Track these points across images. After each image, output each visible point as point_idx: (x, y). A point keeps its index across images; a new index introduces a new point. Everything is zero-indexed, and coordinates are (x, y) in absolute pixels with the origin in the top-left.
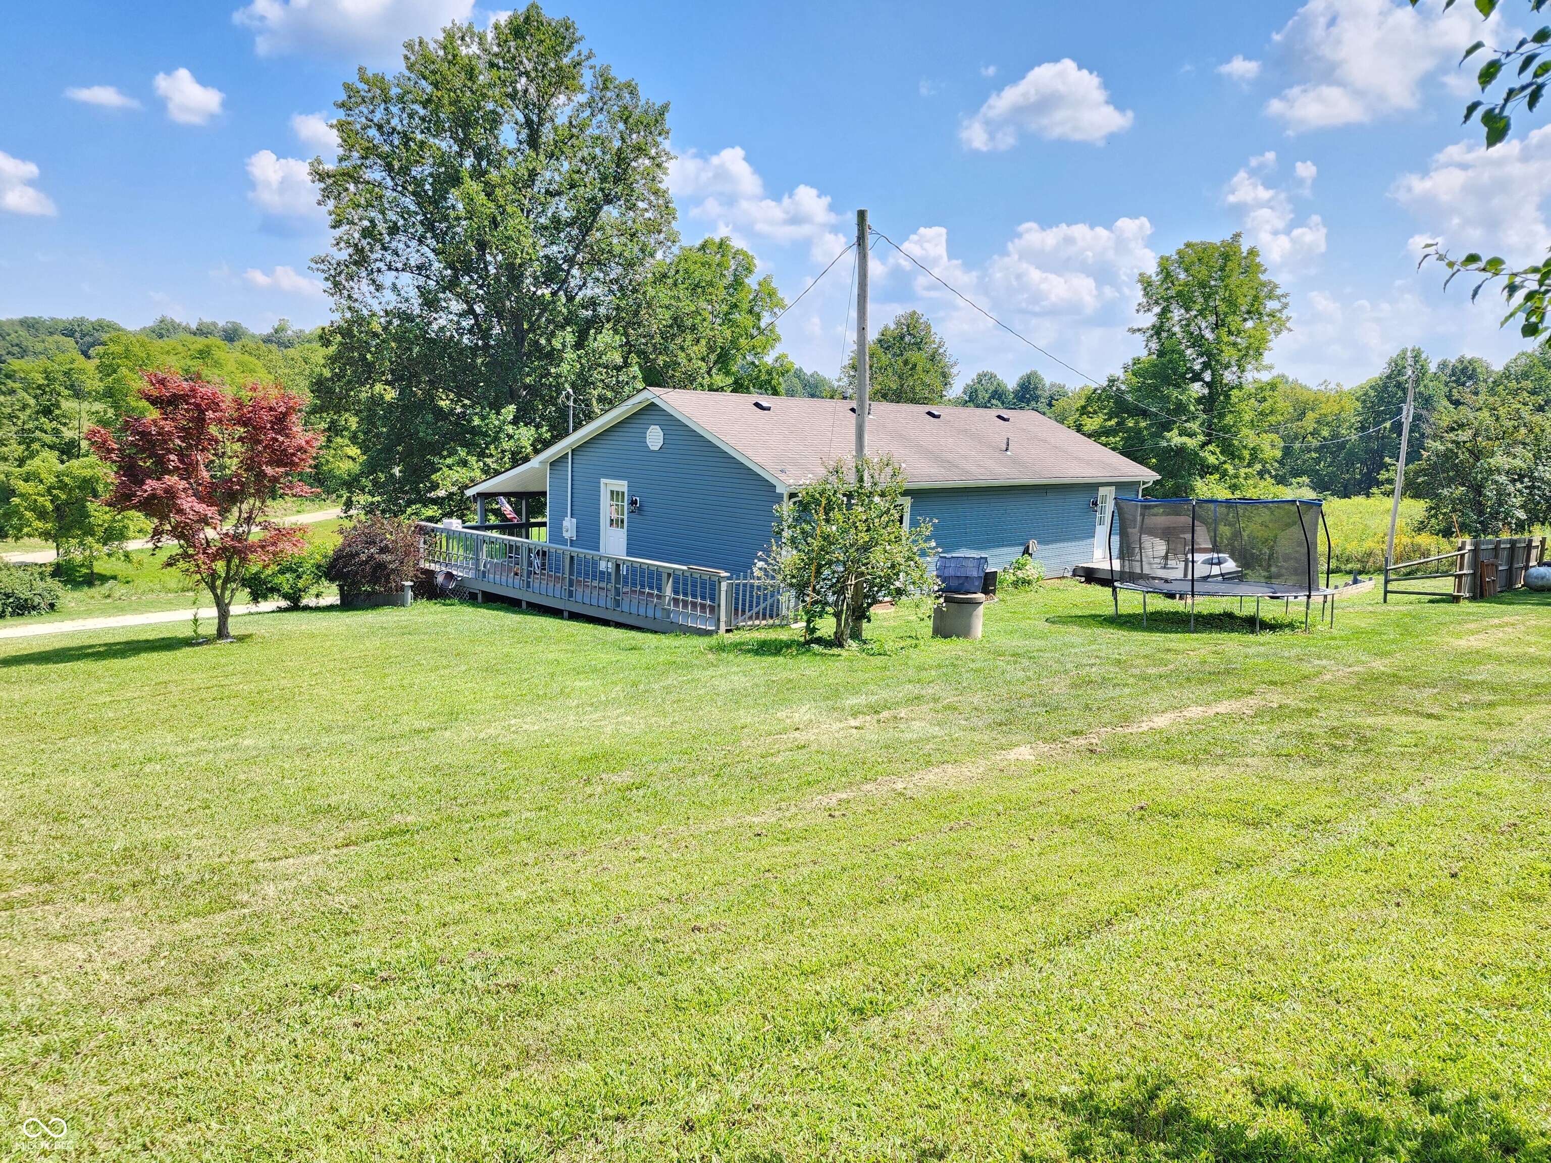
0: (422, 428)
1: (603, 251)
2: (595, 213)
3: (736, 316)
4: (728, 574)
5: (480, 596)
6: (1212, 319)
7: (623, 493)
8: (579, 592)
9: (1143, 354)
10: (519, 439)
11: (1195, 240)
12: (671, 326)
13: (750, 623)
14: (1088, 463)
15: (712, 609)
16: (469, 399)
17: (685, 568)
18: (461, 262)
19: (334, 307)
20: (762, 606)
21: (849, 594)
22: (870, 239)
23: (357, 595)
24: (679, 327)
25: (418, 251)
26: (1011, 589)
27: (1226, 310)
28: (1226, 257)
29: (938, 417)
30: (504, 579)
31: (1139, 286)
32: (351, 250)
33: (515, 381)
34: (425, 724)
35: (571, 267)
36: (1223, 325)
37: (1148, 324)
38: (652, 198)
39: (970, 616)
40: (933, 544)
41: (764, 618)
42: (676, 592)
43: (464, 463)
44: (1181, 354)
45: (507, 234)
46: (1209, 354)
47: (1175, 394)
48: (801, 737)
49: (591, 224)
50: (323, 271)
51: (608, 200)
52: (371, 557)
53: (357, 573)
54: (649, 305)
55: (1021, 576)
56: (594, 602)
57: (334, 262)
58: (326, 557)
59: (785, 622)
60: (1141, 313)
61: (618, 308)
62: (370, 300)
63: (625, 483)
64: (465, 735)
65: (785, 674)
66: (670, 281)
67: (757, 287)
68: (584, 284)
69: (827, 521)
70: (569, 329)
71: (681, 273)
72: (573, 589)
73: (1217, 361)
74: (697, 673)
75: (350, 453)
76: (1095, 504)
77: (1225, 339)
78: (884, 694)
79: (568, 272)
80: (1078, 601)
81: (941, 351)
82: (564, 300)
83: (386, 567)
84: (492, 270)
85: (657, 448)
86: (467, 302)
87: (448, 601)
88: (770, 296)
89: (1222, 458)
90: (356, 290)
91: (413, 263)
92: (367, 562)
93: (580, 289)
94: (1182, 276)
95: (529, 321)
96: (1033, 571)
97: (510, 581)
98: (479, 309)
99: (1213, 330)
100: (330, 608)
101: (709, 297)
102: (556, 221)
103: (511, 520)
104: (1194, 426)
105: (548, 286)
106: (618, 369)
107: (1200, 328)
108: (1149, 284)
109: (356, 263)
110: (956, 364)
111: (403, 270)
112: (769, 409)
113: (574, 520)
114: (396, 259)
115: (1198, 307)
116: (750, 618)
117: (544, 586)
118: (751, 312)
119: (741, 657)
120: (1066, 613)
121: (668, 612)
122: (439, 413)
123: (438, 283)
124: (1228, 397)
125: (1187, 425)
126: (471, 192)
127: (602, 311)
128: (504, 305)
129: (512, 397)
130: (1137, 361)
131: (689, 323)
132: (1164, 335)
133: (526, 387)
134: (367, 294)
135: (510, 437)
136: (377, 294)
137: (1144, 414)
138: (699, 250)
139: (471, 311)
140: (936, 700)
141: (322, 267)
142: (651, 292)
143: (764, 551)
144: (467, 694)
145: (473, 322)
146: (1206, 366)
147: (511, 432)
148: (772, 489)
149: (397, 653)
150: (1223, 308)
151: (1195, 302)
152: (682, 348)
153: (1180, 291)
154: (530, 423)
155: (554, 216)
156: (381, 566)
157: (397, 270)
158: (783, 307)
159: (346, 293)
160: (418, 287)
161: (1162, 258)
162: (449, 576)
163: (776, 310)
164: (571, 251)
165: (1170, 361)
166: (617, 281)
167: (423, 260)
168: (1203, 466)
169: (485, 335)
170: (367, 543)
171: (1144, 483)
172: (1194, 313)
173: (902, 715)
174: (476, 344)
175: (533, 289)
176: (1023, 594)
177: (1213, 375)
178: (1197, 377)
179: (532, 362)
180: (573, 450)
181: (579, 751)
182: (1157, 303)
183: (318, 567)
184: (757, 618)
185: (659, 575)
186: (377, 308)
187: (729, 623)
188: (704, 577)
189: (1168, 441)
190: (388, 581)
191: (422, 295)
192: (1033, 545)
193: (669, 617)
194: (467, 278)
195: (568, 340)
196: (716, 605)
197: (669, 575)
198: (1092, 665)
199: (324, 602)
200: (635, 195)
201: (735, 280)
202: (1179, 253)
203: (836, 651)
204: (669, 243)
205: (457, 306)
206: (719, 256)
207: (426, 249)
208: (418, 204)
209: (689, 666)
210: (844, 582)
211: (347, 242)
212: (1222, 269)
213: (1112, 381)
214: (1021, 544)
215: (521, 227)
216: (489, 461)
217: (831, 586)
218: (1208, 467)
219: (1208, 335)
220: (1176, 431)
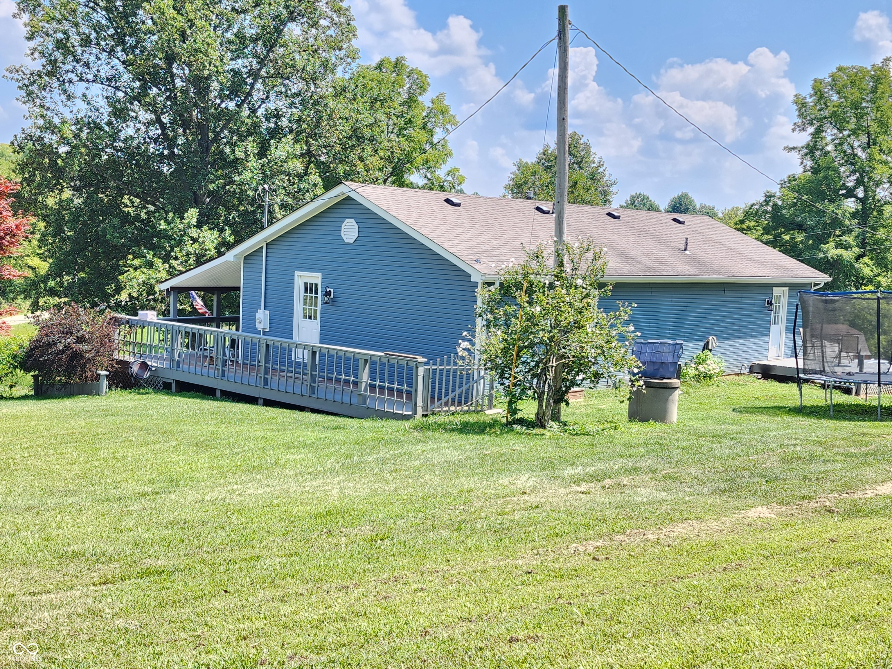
0: (110, 231)
1: (286, 65)
2: (279, 31)
3: (410, 132)
4: (425, 360)
5: (174, 386)
6: (864, 139)
7: (316, 285)
8: (274, 381)
9: (798, 171)
10: (204, 242)
11: (845, 64)
12: (350, 138)
13: (446, 409)
14: (762, 264)
15: (409, 394)
16: (154, 205)
17: (382, 354)
18: (149, 74)
19: (28, 114)
20: (458, 391)
21: (551, 375)
22: (570, 34)
23: (52, 385)
24: (358, 138)
25: (108, 63)
26: (693, 383)
27: (878, 130)
28: (877, 80)
29: (618, 218)
30: (199, 369)
31: (795, 107)
32: (44, 60)
33: (200, 188)
34: (148, 489)
35: (255, 80)
36: (875, 144)
37: (804, 143)
38: (335, 16)
39: (666, 401)
40: (632, 328)
41: (460, 404)
42: (373, 378)
43: (150, 265)
44: (836, 170)
45: (196, 46)
46: (862, 172)
47: (831, 208)
48: (532, 499)
49: (276, 40)
50: (17, 80)
51: (292, 18)
52: (68, 347)
53: (53, 362)
54: (330, 118)
55: (703, 370)
56: (290, 389)
57: (28, 72)
58: (21, 347)
59: (479, 409)
60: (796, 132)
61: (300, 120)
62: (61, 108)
63: (320, 275)
64: (190, 498)
65: (496, 449)
66: (349, 95)
67: (430, 105)
68: (267, 97)
69: (530, 303)
70: (250, 139)
71: (360, 87)
72: (269, 377)
73: (870, 178)
74: (407, 448)
75: (30, 263)
76: (770, 303)
77: (878, 157)
78: (601, 466)
79: (252, 86)
80: (758, 394)
81: (601, 170)
82: (247, 112)
83: (82, 357)
84: (179, 83)
85: (352, 241)
86: (155, 112)
87: (142, 391)
88: (442, 113)
89: (876, 271)
90: (49, 99)
91: (103, 74)
92: (63, 352)
93: (263, 102)
94: (835, 98)
95: (214, 132)
96: (713, 366)
97: (205, 370)
98: (165, 119)
99: (864, 149)
100: (25, 397)
101: (387, 110)
102: (240, 36)
103: (203, 314)
104: (849, 239)
105: (231, 100)
106: (300, 177)
107: (852, 148)
108: (804, 105)
109: (48, 74)
110: (615, 183)
111: (94, 81)
112: (459, 205)
113: (267, 312)
114: (87, 71)
115: (852, 126)
116: (446, 404)
117: (239, 375)
118: (424, 127)
119: (447, 436)
120: (750, 404)
121: (365, 398)
122: (126, 219)
123: (126, 93)
124: (881, 212)
125: (843, 238)
126: (162, 6)
127: (284, 122)
128: (191, 116)
129: (196, 202)
130: (792, 179)
131: (367, 133)
132: (818, 153)
133: (211, 194)
134: (59, 103)
135: (195, 240)
136: (69, 103)
137: (800, 227)
138: (376, 69)
139: (158, 120)
140: (654, 472)
141: (16, 76)
142: (331, 103)
143: (468, 330)
144: (182, 465)
145: (159, 132)
146: (859, 182)
147: (195, 235)
148: (466, 279)
149: (104, 431)
150: (874, 128)
151: (848, 122)
152: (361, 159)
153: (835, 112)
154: (213, 228)
155: (239, 32)
156: (77, 356)
157: (88, 81)
158: (455, 124)
159: (38, 101)
160: (107, 98)
161: (815, 81)
162: (144, 366)
163: (448, 126)
164: (255, 66)
165: (826, 178)
166: (298, 95)
167: (113, 72)
168: (857, 277)
169: (171, 143)
170: (63, 333)
171: (815, 285)
172: (846, 133)
173: (625, 483)
174: (162, 153)
175: (218, 101)
176: (705, 388)
177: (866, 191)
178: (850, 193)
179: (216, 171)
180: (267, 244)
181: (313, 509)
182: (812, 124)
183: (14, 357)
184: (453, 404)
185: (356, 360)
186: (68, 116)
187: (425, 408)
188: (401, 362)
189: (825, 253)
190: (83, 371)
191: (110, 105)
192: (713, 341)
193: (365, 402)
194: (155, 90)
195: (250, 149)
196: (413, 390)
197: (366, 361)
198: (795, 445)
199: (18, 392)
200: (318, 14)
201: (410, 98)
202: (832, 76)
203: (540, 431)
204: (349, 60)
205: (145, 116)
206: (394, 75)
207: (117, 61)
208: (109, 19)
209: (399, 443)
210: (545, 364)
211: (42, 53)
212: (874, 90)
213: (769, 197)
214: (702, 340)
215: (210, 41)
216: (173, 262)
217: (530, 370)
218: (863, 279)
219: (859, 152)
220: (832, 244)
